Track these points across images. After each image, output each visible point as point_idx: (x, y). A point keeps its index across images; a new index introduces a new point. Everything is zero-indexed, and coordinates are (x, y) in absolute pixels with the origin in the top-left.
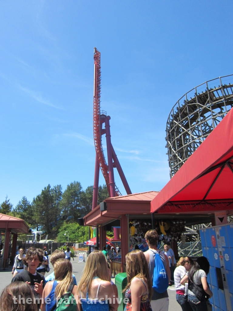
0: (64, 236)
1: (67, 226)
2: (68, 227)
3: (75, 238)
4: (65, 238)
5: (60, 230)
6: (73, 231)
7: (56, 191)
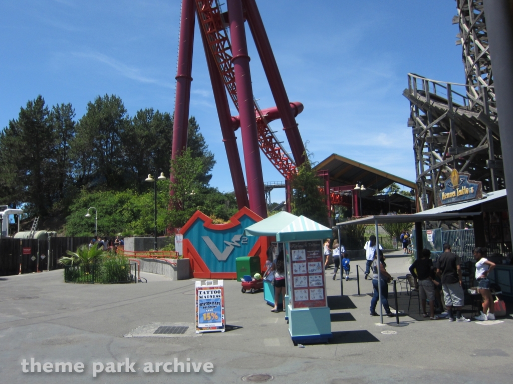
0: (83, 223)
1: (90, 198)
2: (92, 200)
3: (113, 226)
4: (87, 227)
5: (72, 208)
6: (107, 209)
7: (58, 118)
